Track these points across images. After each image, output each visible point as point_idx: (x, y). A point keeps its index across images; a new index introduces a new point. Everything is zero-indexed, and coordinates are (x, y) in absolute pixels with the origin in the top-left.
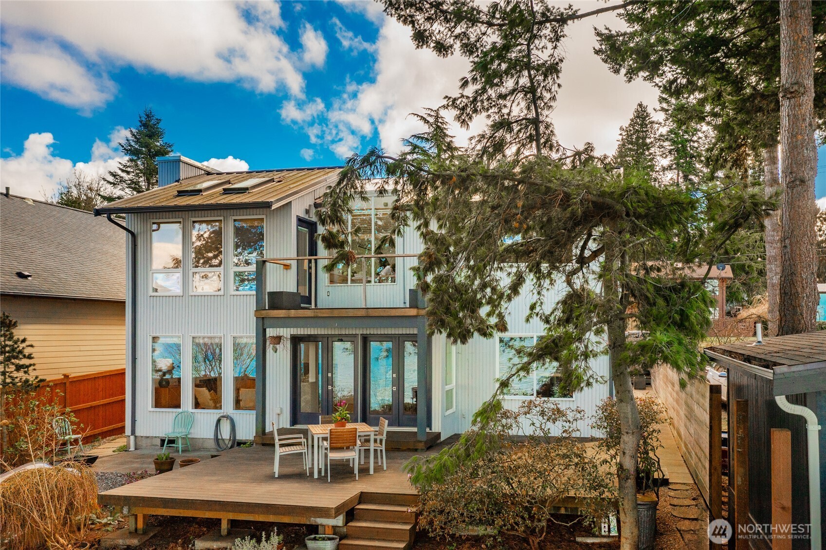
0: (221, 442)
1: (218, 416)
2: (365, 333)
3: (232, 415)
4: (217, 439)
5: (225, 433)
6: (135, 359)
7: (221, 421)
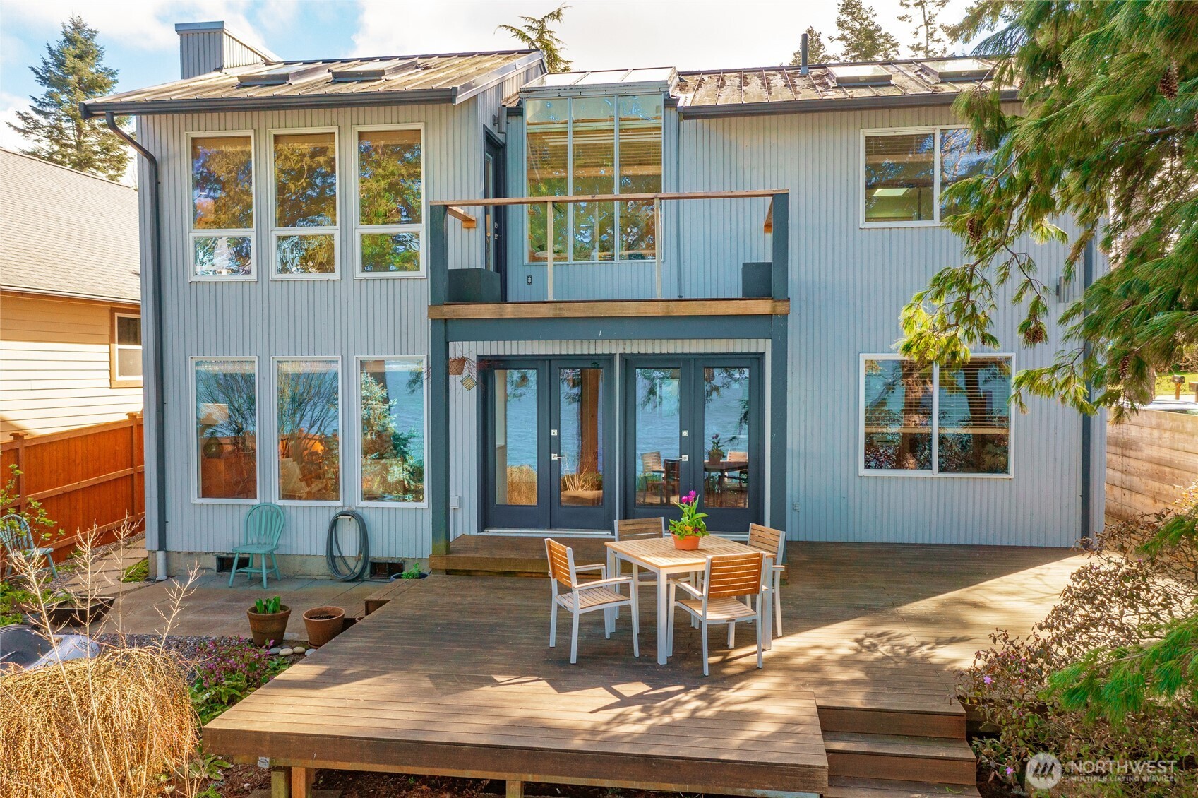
0: (339, 562)
1: (333, 514)
2: (628, 351)
3: (359, 511)
4: (332, 558)
5: (349, 545)
6: (163, 403)
7: (339, 524)
